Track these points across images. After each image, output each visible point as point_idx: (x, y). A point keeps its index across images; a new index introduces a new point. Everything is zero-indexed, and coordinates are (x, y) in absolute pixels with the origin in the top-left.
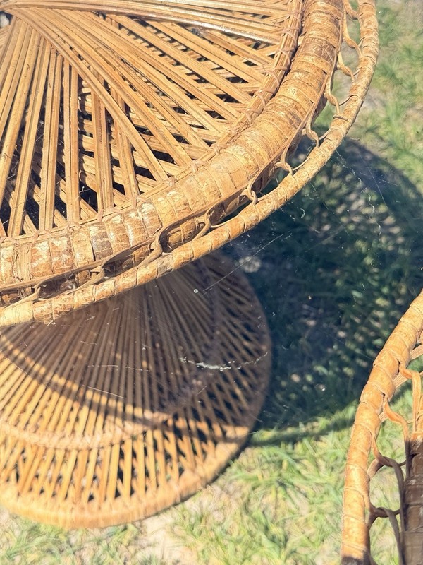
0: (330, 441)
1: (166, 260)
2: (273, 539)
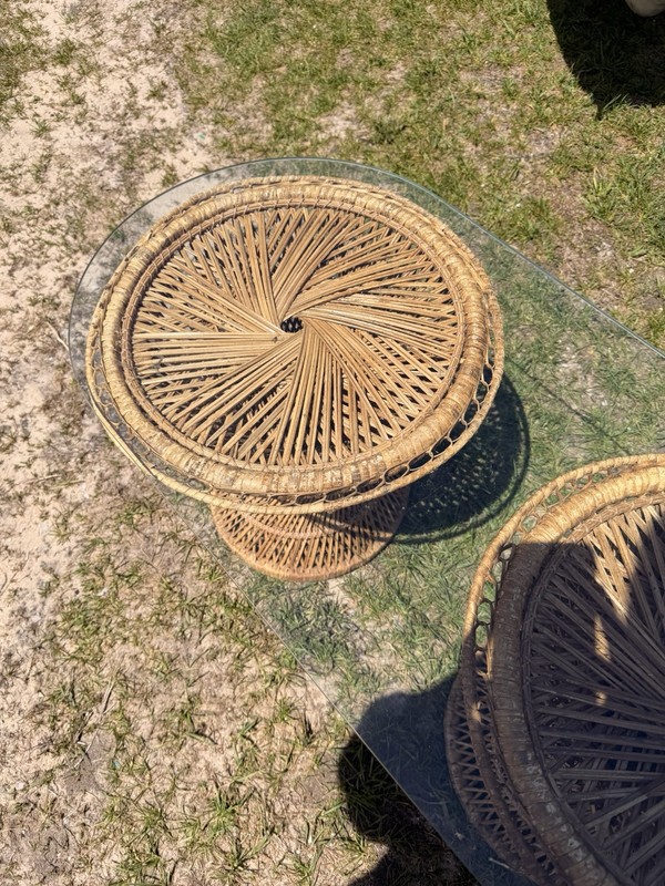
0: (440, 545)
1: (388, 488)
2: (402, 599)
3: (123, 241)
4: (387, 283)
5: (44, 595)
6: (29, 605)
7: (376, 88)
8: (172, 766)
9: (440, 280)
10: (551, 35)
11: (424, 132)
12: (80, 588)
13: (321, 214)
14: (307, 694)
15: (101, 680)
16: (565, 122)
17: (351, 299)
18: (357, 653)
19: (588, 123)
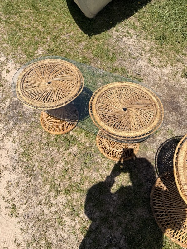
3: (3, 86)
4: (62, 72)
5: (15, 154)
6: (13, 156)
7: (45, 43)
8: (53, 170)
9: (70, 70)
10: (76, 25)
11: (58, 49)
12: (22, 150)
13: (47, 65)
14: (73, 150)
15: (33, 162)
16: (84, 41)
17: (58, 76)
18: (79, 141)
19: (88, 40)
